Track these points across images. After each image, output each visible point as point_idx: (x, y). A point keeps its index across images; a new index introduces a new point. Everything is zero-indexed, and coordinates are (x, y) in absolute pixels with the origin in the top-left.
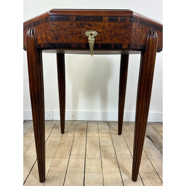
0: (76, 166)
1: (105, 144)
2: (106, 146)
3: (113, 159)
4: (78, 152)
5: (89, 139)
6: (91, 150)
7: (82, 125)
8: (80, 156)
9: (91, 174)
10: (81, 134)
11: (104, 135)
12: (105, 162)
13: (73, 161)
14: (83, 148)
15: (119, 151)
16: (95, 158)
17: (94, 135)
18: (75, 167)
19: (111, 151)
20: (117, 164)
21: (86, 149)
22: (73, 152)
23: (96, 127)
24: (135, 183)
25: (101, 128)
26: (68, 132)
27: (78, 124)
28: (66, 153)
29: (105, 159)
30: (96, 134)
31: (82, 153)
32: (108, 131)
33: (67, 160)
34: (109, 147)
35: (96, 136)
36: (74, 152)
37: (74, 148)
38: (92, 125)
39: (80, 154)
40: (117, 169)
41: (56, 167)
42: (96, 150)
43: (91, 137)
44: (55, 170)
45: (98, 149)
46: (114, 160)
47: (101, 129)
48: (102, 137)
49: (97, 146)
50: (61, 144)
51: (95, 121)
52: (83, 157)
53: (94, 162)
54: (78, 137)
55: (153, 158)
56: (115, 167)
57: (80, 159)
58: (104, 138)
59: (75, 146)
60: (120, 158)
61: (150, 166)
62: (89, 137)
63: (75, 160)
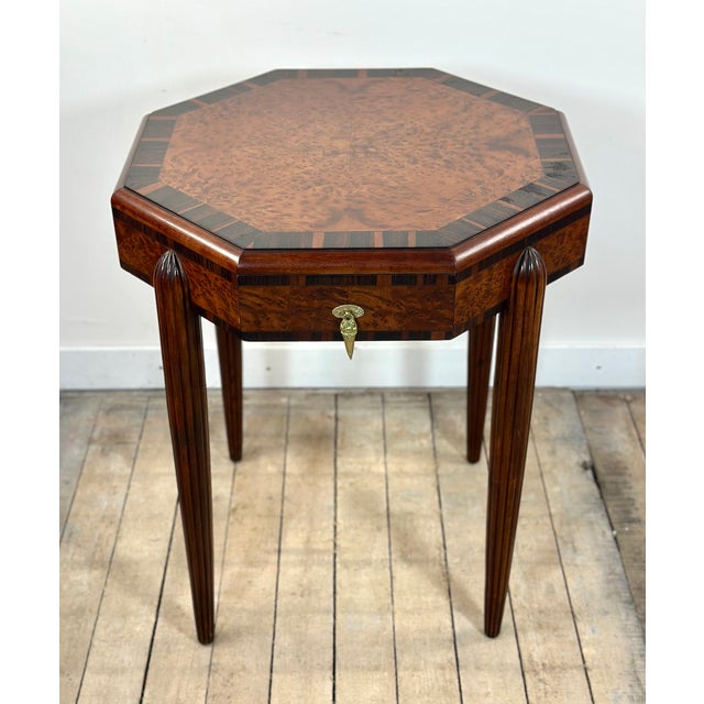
0: (306, 591)
1: (409, 507)
2: (411, 513)
3: (435, 564)
4: (308, 541)
5: (347, 485)
6: (352, 531)
7: (314, 415)
8: (315, 556)
9: (356, 616)
10: (313, 462)
11: (411, 466)
12: (405, 575)
13: (291, 574)
14: (324, 524)
15: (457, 536)
16: (368, 563)
17: (366, 467)
18: (302, 596)
19: (429, 533)
20: (445, 584)
21: (335, 527)
22: (287, 540)
23: (377, 423)
24: (493, 641)
25: (395, 429)
26: (256, 452)
27: (296, 407)
28: (263, 546)
29: (405, 566)
30: (372, 459)
31: (321, 546)
32: (426, 443)
33: (270, 571)
34: (425, 517)
35: (374, 469)
36: (293, 540)
37: (290, 525)
38: (359, 413)
39: (315, 546)
40: (443, 601)
41: (239, 597)
42: (372, 530)
43: (354, 477)
44: (239, 606)
45: (379, 529)
46: (437, 568)
47: (397, 436)
48: (401, 474)
49: (378, 515)
50: (240, 511)
51: (370, 392)
52: (326, 558)
53: (364, 577)
54: (302, 476)
55: (579, 560)
56: (437, 594)
57: (315, 568)
58: (407, 481)
59: (291, 516)
60: (457, 560)
61: (557, 590)
62: (346, 475)
63: (298, 571)
